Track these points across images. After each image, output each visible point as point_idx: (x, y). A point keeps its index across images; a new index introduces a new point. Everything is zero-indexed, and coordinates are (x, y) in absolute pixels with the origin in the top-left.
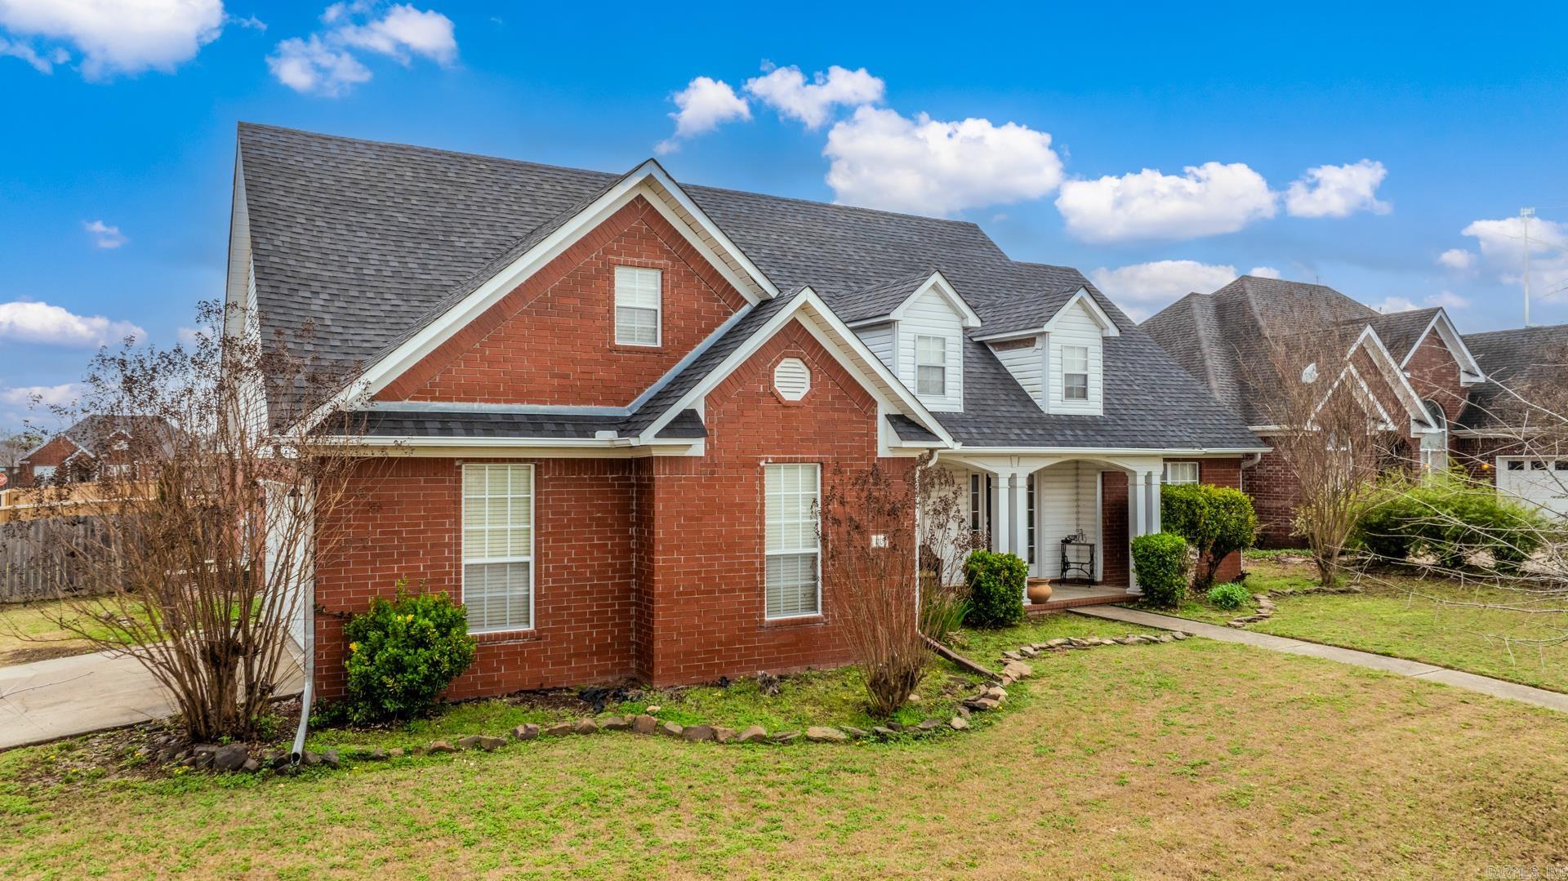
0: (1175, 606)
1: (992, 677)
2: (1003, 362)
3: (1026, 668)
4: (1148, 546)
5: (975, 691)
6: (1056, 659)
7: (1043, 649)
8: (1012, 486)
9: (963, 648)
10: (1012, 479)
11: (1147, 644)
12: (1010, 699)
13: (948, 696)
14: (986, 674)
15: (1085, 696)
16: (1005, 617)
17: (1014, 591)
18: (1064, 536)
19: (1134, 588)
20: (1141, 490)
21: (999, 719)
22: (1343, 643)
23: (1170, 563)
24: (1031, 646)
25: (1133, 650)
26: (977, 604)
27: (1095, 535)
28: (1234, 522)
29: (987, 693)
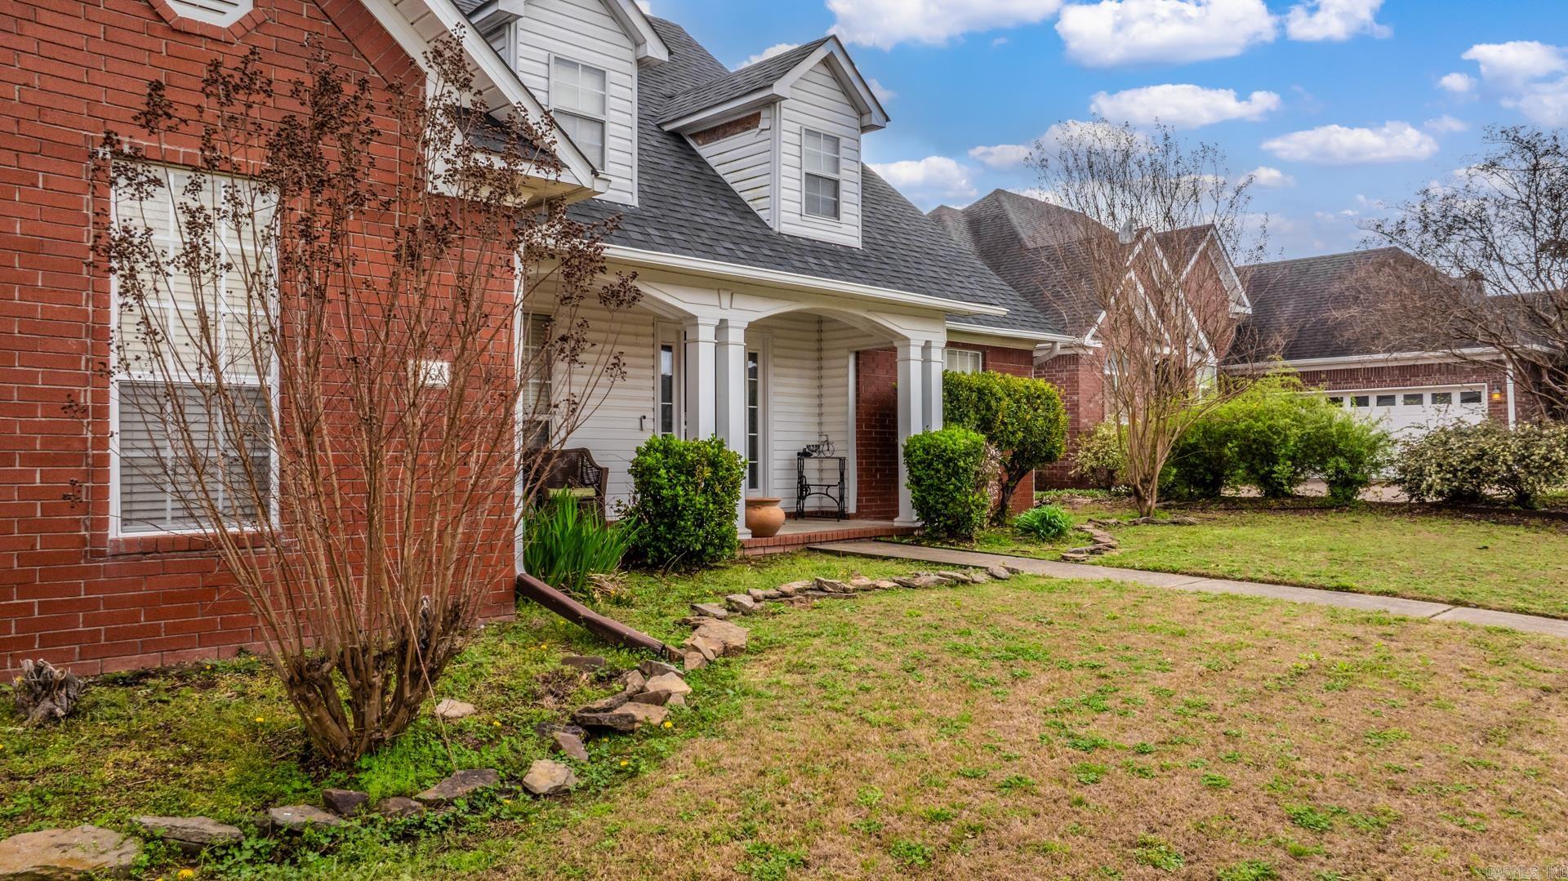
0: (970, 539)
1: (663, 653)
2: (709, 160)
3: (737, 633)
4: (930, 446)
5: (616, 686)
6: (794, 615)
7: (771, 598)
8: (721, 344)
9: (618, 602)
10: (722, 327)
11: (951, 586)
12: (697, 702)
13: (549, 701)
14: (648, 646)
15: (867, 683)
16: (703, 550)
17: (719, 503)
18: (801, 447)
19: (907, 515)
20: (916, 368)
21: (657, 757)
22: (1260, 576)
23: (965, 470)
24: (748, 593)
25: (934, 596)
26: (655, 529)
27: (846, 444)
28: (1041, 421)
29: (642, 689)
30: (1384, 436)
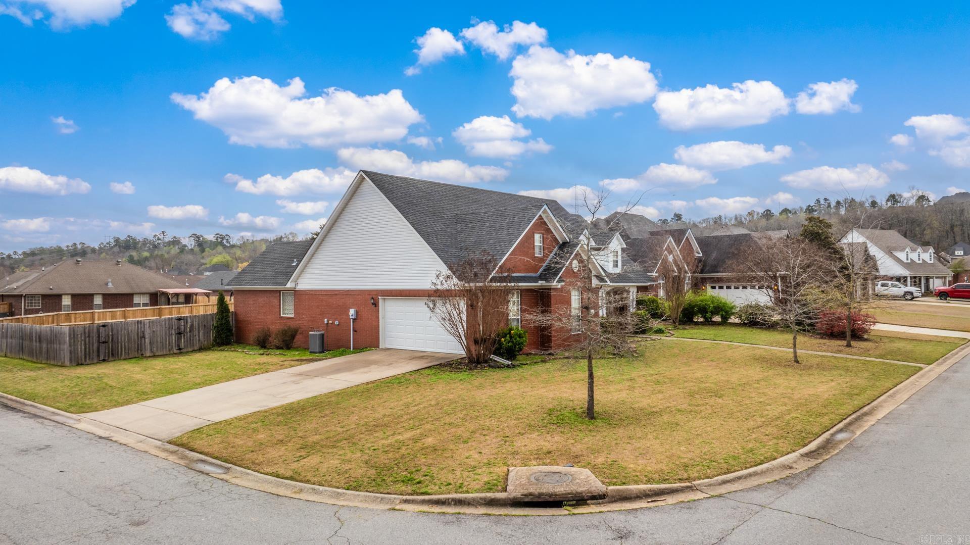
30: (734, 306)
